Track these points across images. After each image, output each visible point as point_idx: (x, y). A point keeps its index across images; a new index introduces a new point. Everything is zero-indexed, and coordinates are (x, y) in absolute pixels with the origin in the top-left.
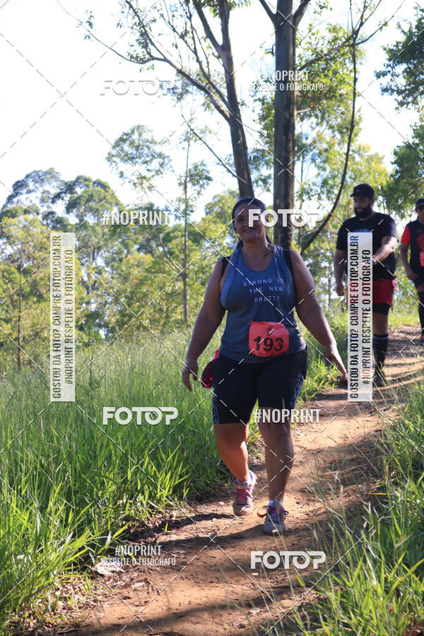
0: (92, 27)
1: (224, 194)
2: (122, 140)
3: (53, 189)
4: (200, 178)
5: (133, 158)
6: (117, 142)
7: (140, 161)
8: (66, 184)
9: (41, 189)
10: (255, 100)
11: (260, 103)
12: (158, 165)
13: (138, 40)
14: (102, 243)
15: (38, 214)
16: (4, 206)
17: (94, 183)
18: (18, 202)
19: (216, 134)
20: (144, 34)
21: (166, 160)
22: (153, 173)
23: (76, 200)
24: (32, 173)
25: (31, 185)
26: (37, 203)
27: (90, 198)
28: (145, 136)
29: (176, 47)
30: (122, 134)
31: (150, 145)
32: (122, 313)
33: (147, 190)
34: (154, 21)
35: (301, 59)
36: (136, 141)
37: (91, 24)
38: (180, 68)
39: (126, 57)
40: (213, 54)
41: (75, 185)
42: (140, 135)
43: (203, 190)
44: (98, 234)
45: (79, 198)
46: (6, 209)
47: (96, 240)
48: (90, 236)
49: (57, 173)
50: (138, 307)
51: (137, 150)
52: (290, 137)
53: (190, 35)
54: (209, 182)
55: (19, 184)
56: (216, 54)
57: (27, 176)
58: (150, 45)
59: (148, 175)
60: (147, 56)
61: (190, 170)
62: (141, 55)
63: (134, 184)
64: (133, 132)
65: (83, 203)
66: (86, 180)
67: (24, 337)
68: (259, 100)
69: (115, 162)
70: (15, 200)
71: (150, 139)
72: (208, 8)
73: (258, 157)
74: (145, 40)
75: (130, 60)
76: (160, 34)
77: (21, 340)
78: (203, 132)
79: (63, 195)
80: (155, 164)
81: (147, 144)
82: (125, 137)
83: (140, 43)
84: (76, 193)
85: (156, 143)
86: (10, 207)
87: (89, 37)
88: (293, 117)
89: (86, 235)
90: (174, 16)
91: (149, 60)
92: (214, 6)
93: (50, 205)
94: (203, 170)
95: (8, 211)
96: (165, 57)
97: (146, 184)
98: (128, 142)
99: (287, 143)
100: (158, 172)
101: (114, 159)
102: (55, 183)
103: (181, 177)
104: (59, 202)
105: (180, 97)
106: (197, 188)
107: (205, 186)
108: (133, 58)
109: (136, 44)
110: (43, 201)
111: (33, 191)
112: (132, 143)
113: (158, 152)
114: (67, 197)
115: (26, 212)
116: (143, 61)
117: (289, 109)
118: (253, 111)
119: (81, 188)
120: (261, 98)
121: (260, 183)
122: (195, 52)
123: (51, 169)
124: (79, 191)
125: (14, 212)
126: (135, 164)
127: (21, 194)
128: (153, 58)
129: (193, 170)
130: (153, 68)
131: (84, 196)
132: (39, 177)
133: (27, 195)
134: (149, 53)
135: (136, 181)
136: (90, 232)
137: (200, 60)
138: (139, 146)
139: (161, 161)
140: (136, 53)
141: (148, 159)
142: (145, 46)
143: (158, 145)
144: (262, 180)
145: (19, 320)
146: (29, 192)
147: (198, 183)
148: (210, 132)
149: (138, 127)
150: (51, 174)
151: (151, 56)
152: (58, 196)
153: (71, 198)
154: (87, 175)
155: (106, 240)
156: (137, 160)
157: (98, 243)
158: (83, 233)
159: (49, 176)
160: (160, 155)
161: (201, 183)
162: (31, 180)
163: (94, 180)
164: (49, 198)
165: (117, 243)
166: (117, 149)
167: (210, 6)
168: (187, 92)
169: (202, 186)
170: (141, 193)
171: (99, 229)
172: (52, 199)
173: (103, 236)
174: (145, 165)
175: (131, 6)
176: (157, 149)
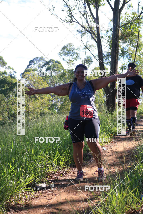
0: (54, 11)
1: (97, 67)
2: (64, 48)
3: (42, 63)
4: (89, 61)
5: (67, 54)
6: (62, 49)
7: (70, 55)
8: (46, 62)
9: (38, 63)
10: (107, 36)
11: (108, 37)
12: (76, 57)
13: (68, 15)
14: (57, 81)
15: (37, 71)
16: (26, 68)
17: (56, 62)
18: (31, 67)
19: (95, 47)
20: (71, 14)
21: (78, 55)
22: (74, 59)
23: (50, 67)
24: (35, 58)
25: (35, 62)
26: (37, 67)
27: (54, 67)
28: (71, 47)
29: (81, 18)
30: (64, 46)
31: (73, 50)
32: (62, 105)
33: (72, 65)
34: (74, 9)
35: (122, 23)
36: (69, 49)
37: (54, 10)
38: (82, 25)
39: (65, 21)
40: (93, 21)
41: (49, 62)
42: (70, 46)
43: (90, 65)
44: (56, 78)
45: (51, 66)
46: (27, 69)
47: (56, 80)
48: (54, 79)
49: (44, 58)
50: (68, 103)
51: (69, 52)
52: (117, 48)
53: (85, 14)
54: (92, 63)
55: (31, 61)
56: (94, 21)
57: (34, 59)
58: (73, 17)
59: (72, 60)
60: (72, 21)
61: (86, 58)
62: (69, 20)
63: (67, 63)
64: (68, 45)
65: (52, 68)
66: (53, 61)
67: (30, 111)
68: (108, 36)
69: (61, 55)
70: (30, 66)
71: (73, 48)
72: (92, 5)
73: (109, 55)
74: (71, 15)
75: (66, 22)
76: (76, 14)
77: (29, 112)
78: (90, 46)
79: (46, 65)
80: (75, 56)
81: (72, 50)
82: (65, 47)
83: (69, 16)
84: (50, 65)
85: (75, 49)
86: (28, 69)
87: (53, 14)
88: (118, 42)
89: (53, 79)
90: (80, 8)
91: (72, 22)
92: (94, 5)
93: (41, 68)
94: (90, 59)
95: (27, 70)
96: (77, 21)
97: (71, 63)
98: (66, 49)
99: (116, 51)
100: (75, 59)
101: (61, 54)
102: (43, 61)
103: (83, 61)
104: (44, 68)
105: (84, 34)
106: (88, 64)
107: (91, 64)
108: (67, 21)
109: (68, 17)
110: (39, 67)
111: (36, 64)
112: (67, 49)
113: (76, 52)
114: (47, 66)
115: (33, 70)
116: (70, 22)
117: (117, 39)
118: (106, 40)
119: (51, 63)
120: (109, 35)
121: (109, 63)
122: (87, 20)
123: (42, 57)
124: (51, 64)
125: (29, 70)
126: (68, 56)
127: (32, 65)
128: (73, 22)
129: (87, 58)
130: (73, 25)
131: (52, 66)
132: (38, 59)
133: (34, 65)
134: (72, 20)
135: (68, 62)
136: (54, 78)
137: (88, 23)
138: (69, 50)
139: (77, 55)
140: (68, 19)
141: (72, 54)
142: (71, 18)
143: (76, 50)
144: (109, 62)
145: (29, 106)
146: (35, 64)
147: (88, 63)
148: (93, 46)
149: (70, 44)
150: (42, 59)
151: (73, 21)
152: (44, 66)
153: (48, 66)
154: (53, 59)
155: (59, 81)
156: (69, 55)
157: (56, 81)
158: (52, 78)
159: (41, 59)
160: (76, 53)
161: (89, 63)
162: (35, 60)
163: (56, 61)
164: (41, 66)
165: (62, 82)
166: (62, 51)
167: (93, 5)
168: (86, 33)
169: (89, 64)
170: (70, 66)
171: (57, 77)
172: (42, 66)
173: (58, 79)
174: (71, 56)
175: (67, 5)
176: (76, 51)
